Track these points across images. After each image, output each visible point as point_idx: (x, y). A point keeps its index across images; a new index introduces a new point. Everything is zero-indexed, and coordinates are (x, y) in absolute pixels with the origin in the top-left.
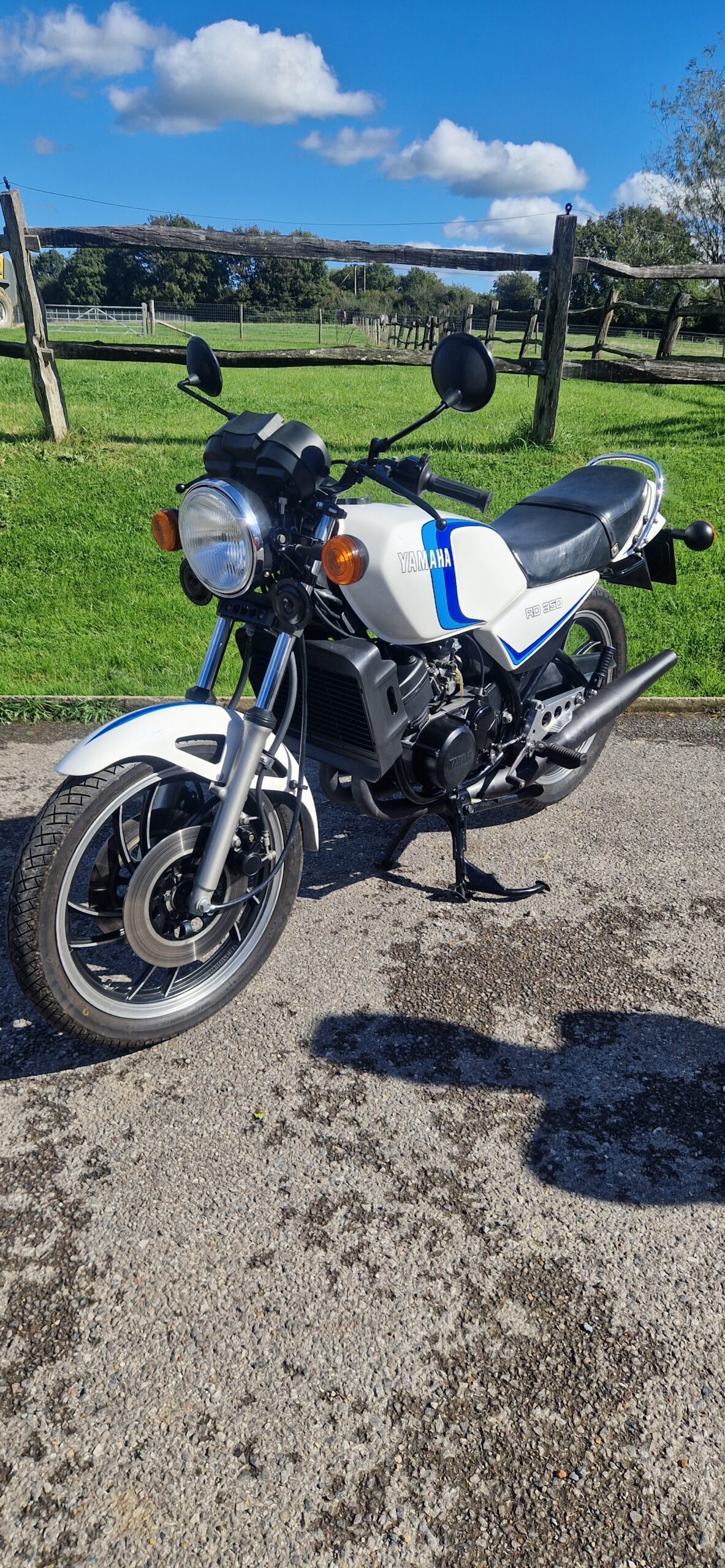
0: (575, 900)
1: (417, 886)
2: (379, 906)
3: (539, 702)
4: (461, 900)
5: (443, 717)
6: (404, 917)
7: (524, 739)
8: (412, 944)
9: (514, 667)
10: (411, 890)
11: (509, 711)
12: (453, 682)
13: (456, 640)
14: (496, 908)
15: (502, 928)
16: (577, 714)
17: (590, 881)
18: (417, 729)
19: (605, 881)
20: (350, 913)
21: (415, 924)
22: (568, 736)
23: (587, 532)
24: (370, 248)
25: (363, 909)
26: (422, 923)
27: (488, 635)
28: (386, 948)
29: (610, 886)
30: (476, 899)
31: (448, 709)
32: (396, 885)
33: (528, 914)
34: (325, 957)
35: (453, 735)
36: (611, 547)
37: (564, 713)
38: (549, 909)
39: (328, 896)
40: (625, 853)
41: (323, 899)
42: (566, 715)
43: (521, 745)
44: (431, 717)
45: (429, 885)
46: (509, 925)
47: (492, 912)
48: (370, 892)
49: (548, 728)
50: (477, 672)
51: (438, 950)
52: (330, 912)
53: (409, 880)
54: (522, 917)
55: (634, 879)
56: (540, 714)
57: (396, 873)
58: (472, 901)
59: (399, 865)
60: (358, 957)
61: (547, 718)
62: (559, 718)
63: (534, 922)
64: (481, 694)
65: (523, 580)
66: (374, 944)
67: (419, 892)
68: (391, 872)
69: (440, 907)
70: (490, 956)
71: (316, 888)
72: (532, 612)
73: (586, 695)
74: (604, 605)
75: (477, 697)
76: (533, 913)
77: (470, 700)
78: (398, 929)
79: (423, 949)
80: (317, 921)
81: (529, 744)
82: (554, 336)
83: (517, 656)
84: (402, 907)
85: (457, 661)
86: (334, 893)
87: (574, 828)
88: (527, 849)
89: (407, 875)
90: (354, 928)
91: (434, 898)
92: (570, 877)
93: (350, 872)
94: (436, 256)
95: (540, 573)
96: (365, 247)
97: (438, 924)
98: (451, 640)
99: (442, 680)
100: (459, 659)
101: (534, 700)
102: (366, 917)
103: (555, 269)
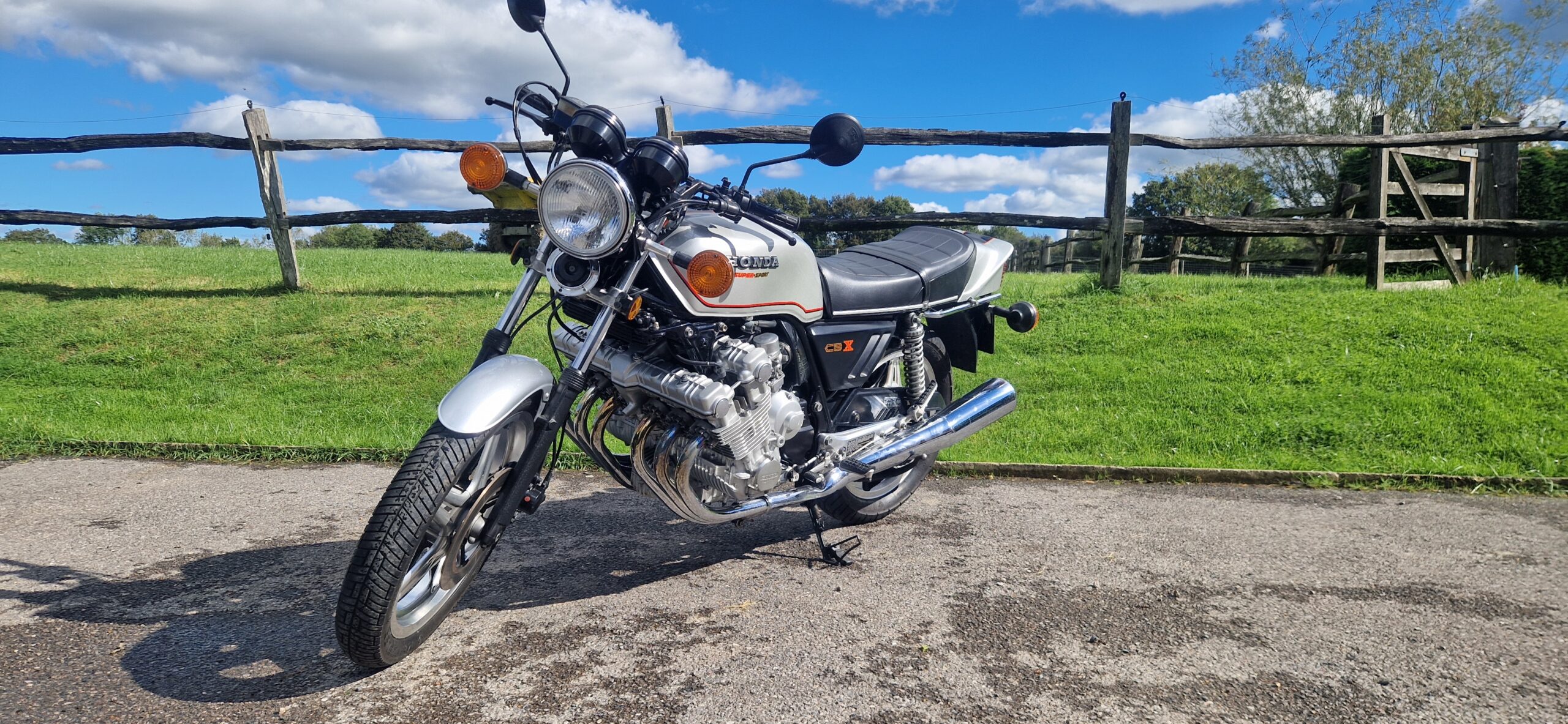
0: (1137, 580)
8: (975, 593)
17: (1153, 571)
19: (1170, 572)
28: (951, 594)
29: (1173, 574)
40: (1190, 558)
51: (1000, 598)
60: (924, 597)
66: (940, 591)
79: (985, 596)
82: (1115, 198)
103: (1113, 144)
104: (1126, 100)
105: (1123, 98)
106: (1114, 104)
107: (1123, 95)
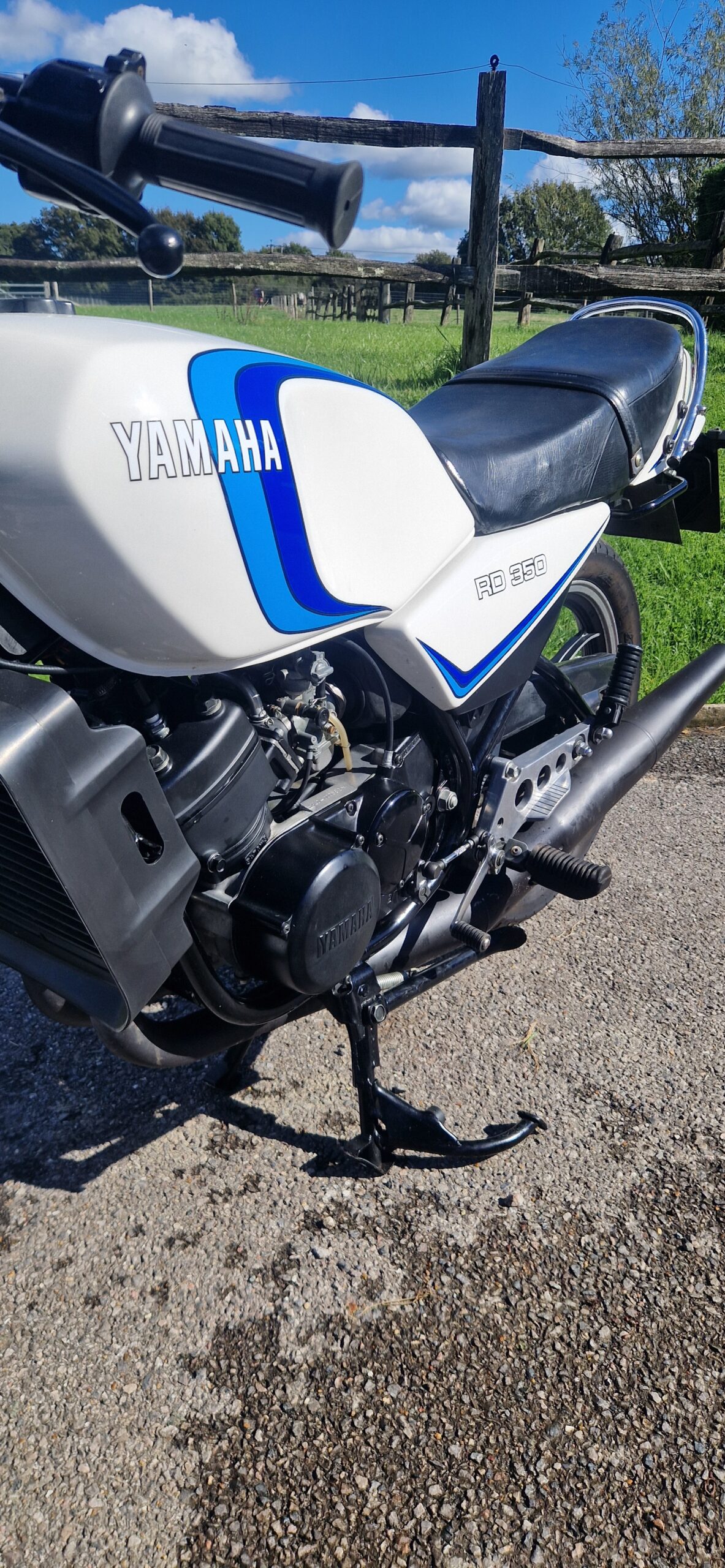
0: (597, 1148)
1: (288, 1136)
2: (202, 1201)
3: (509, 764)
4: (372, 1173)
5: (301, 830)
6: (252, 1232)
7: (483, 841)
8: (261, 1327)
9: (457, 703)
10: (273, 1145)
11: (451, 787)
12: (325, 743)
13: (320, 655)
14: (443, 1188)
15: (457, 1249)
16: (578, 775)
17: (619, 1094)
18: (241, 864)
19: (649, 1093)
20: (139, 1230)
21: (274, 1255)
22: (565, 820)
23: (586, 424)
24: (237, 115)
25: (167, 1216)
26: (288, 1250)
27: (397, 636)
28: (203, 1344)
29: (658, 1103)
30: (403, 1162)
31: (315, 805)
32: (244, 1135)
33: (506, 1203)
34: (56, 1394)
35: (328, 872)
36: (630, 454)
37: (554, 776)
38: (549, 1178)
39: (100, 1180)
40: (672, 1017)
41: (89, 1186)
42: (559, 778)
43: (480, 851)
44: (277, 830)
45: (311, 1130)
46: (471, 1239)
47: (435, 1197)
48: (187, 1164)
49: (526, 810)
50: (379, 718)
51: (318, 1339)
52: (94, 1230)
53: (271, 1118)
54: (496, 1212)
55: (697, 1082)
56: (512, 784)
57: (248, 1101)
58: (395, 1169)
59: (255, 1077)
60: (131, 1388)
61: (524, 791)
62: (546, 787)
63: (523, 1223)
64: (389, 763)
65: (468, 519)
66: (175, 1332)
67: (287, 1150)
68: (237, 1097)
69: (331, 1193)
70: (435, 1351)
71: (78, 1156)
72: (488, 585)
73: (592, 738)
74: (608, 570)
75: (382, 771)
76: (519, 1200)
77: (365, 777)
78: (237, 1276)
79: (287, 1335)
80: (61, 1265)
81: (493, 851)
82: (483, 235)
83: (461, 678)
84: (248, 1200)
85: (333, 698)
86: (114, 1170)
87: (572, 961)
88: (495, 1018)
89: (266, 1105)
90: (139, 1282)
91: (316, 1169)
92: (578, 1085)
93: (155, 1104)
94: (325, 127)
95: (502, 502)
96: (230, 114)
97: (323, 1252)
98: (308, 656)
99: (296, 741)
100: (337, 691)
101: (498, 760)
102: (170, 1242)
103: (480, 145)
104: (499, 68)
105: (494, 66)
106: (482, 75)
107: (494, 61)
